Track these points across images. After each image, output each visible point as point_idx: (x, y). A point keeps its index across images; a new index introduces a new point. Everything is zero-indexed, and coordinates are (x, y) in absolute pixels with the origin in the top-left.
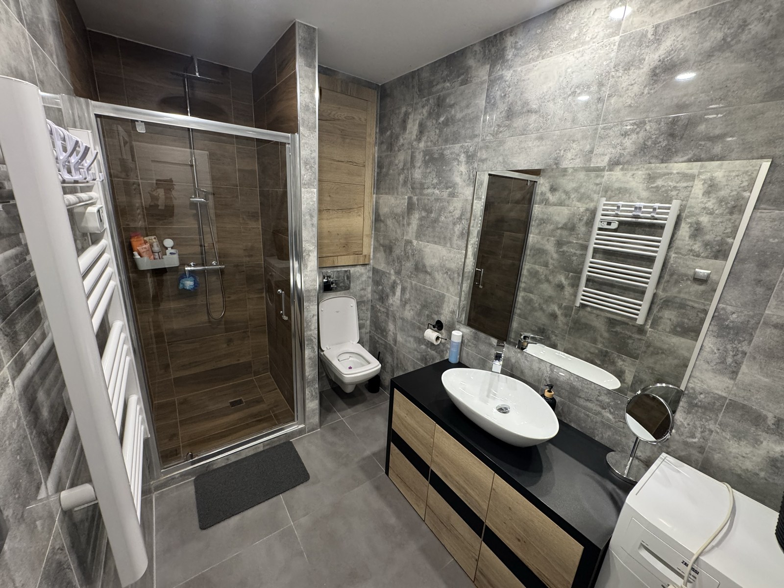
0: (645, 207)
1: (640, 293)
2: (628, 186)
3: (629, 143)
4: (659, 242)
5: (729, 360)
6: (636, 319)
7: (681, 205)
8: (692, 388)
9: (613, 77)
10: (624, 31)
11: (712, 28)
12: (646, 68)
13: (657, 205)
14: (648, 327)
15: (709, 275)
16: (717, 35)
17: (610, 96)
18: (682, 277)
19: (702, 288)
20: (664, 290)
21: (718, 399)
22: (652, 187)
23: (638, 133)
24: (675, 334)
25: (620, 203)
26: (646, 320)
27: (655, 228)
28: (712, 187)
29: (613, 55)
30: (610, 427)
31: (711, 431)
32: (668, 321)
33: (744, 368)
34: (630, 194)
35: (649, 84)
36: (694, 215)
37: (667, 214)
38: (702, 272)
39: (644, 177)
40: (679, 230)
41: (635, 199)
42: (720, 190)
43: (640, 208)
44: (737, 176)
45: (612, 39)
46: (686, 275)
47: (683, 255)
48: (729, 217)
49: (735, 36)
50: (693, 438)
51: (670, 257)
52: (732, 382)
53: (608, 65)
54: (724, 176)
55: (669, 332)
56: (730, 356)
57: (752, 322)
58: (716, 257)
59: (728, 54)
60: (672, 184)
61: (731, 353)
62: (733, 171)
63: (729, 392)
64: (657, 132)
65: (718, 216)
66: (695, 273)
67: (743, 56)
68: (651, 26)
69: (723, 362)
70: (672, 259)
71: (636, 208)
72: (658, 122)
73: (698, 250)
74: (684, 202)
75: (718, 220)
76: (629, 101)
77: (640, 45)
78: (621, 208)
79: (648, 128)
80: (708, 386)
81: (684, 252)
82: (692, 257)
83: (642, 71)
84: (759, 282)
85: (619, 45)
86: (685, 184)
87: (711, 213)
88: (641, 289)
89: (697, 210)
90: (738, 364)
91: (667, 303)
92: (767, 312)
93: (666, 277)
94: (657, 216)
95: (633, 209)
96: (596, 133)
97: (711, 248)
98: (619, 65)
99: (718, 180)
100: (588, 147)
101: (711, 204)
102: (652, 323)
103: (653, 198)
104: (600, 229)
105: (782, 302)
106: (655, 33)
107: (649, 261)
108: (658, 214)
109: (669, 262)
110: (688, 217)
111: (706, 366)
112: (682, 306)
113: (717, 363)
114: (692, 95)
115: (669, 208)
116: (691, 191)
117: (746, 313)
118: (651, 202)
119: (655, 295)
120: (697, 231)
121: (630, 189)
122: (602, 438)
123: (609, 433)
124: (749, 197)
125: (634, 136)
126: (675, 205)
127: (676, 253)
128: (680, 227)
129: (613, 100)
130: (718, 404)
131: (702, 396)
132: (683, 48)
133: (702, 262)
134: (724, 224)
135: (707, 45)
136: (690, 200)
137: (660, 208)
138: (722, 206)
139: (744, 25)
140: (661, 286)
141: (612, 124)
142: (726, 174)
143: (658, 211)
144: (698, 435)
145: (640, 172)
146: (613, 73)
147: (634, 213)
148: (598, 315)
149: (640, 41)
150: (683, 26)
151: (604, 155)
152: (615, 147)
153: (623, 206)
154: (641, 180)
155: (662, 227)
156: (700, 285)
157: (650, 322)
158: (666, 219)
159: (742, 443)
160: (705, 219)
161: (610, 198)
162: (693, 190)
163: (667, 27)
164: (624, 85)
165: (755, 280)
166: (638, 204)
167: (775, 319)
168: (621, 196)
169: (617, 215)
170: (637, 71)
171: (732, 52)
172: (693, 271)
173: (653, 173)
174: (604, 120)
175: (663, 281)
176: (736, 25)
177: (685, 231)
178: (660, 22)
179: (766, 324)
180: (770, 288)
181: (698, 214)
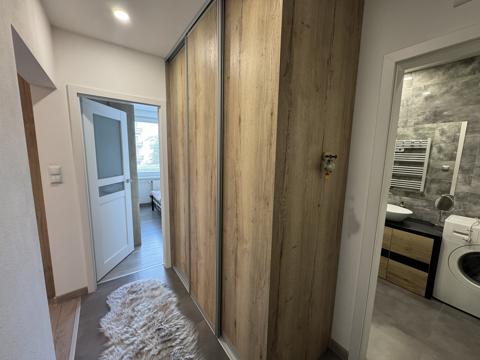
0: (416, 142)
1: (420, 178)
2: (406, 134)
3: (421, 118)
4: (425, 155)
5: (467, 180)
6: (420, 190)
7: (432, 140)
8: (457, 192)
9: (412, 99)
10: (414, 86)
11: (443, 87)
12: (423, 97)
13: (421, 140)
14: (425, 193)
15: (449, 167)
16: (444, 89)
17: (411, 104)
18: (437, 170)
19: (447, 173)
20: (430, 176)
21: (466, 193)
22: (417, 134)
23: (423, 115)
24: (438, 195)
25: (404, 141)
26: (424, 190)
27: (422, 150)
28: (443, 133)
29: (411, 93)
30: (428, 214)
31: (466, 205)
32: (434, 189)
33: (473, 182)
34: (408, 137)
35: (425, 101)
36: (438, 143)
37: (426, 144)
38: (446, 167)
39: (413, 130)
40: (432, 150)
41: (410, 139)
42: (447, 133)
43: (414, 142)
44: (453, 127)
45: (410, 88)
46: (439, 169)
47: (436, 160)
48: (453, 143)
49: (450, 90)
50: (461, 209)
51: (430, 162)
52: (470, 187)
53: (409, 96)
54: (448, 128)
55: (436, 194)
56: (467, 179)
57: (472, 167)
58: (451, 160)
59: (449, 94)
60: (426, 132)
61: (468, 178)
62: (451, 126)
63: (469, 190)
64: (430, 115)
65: (448, 143)
66: (443, 167)
67: (453, 95)
68: (423, 86)
69: (465, 181)
70: (431, 162)
71: (412, 142)
72: (430, 112)
73: (442, 157)
74: (433, 139)
75: (449, 145)
76: (419, 106)
77: (420, 90)
78: (405, 143)
79: (427, 114)
80: (462, 190)
81: (436, 159)
82: (440, 161)
83: (422, 97)
84: (471, 155)
85: (412, 90)
86: (432, 132)
87: (445, 142)
88: (419, 177)
89: (438, 142)
90: (470, 181)
91: (432, 181)
92: (476, 163)
93: (430, 171)
94: (422, 145)
95: (411, 143)
96: (408, 115)
97: (448, 156)
98: (413, 96)
99: (445, 129)
100: (405, 120)
101: (444, 139)
102: (427, 191)
103: (418, 138)
104: (396, 152)
105: (479, 160)
106: (425, 87)
107: (421, 164)
108: (422, 144)
109: (430, 164)
110: (435, 144)
111: (460, 184)
112: (439, 181)
113: (464, 182)
114: (440, 104)
115: (427, 141)
116: (434, 134)
117: (469, 165)
118: (418, 139)
119: (426, 178)
120: (440, 150)
121: (407, 135)
122: (426, 219)
123: (429, 216)
124: (459, 135)
125: (422, 116)
126: (429, 140)
127: (433, 160)
128: (432, 149)
129: (413, 106)
130: (467, 195)
131: (461, 194)
132: (435, 92)
133: (445, 163)
134: (451, 146)
135: (442, 91)
136: (435, 138)
137: (423, 142)
138: (449, 139)
139: (452, 87)
140: (428, 175)
141: (413, 113)
142: (448, 127)
143: (422, 143)
144: (462, 207)
145: (411, 128)
146: (412, 98)
147: (411, 144)
148: (399, 191)
149: (420, 89)
150: (433, 86)
151: (412, 122)
152: (415, 119)
153: (406, 142)
154: (412, 131)
155: (425, 149)
156: (446, 172)
157: (426, 191)
158: (426, 146)
159: (477, 206)
160: (443, 145)
161: (399, 139)
162: (435, 134)
163: (428, 86)
164: (416, 101)
165: (470, 155)
166: (412, 141)
167: (478, 165)
168: (403, 138)
169: (403, 146)
170: (420, 98)
171: (450, 93)
172: (442, 167)
173: (417, 128)
174: (410, 111)
175: (429, 172)
176: (450, 87)
177: (435, 150)
178: (426, 84)
179: (476, 167)
180: (475, 156)
181: (440, 143)
